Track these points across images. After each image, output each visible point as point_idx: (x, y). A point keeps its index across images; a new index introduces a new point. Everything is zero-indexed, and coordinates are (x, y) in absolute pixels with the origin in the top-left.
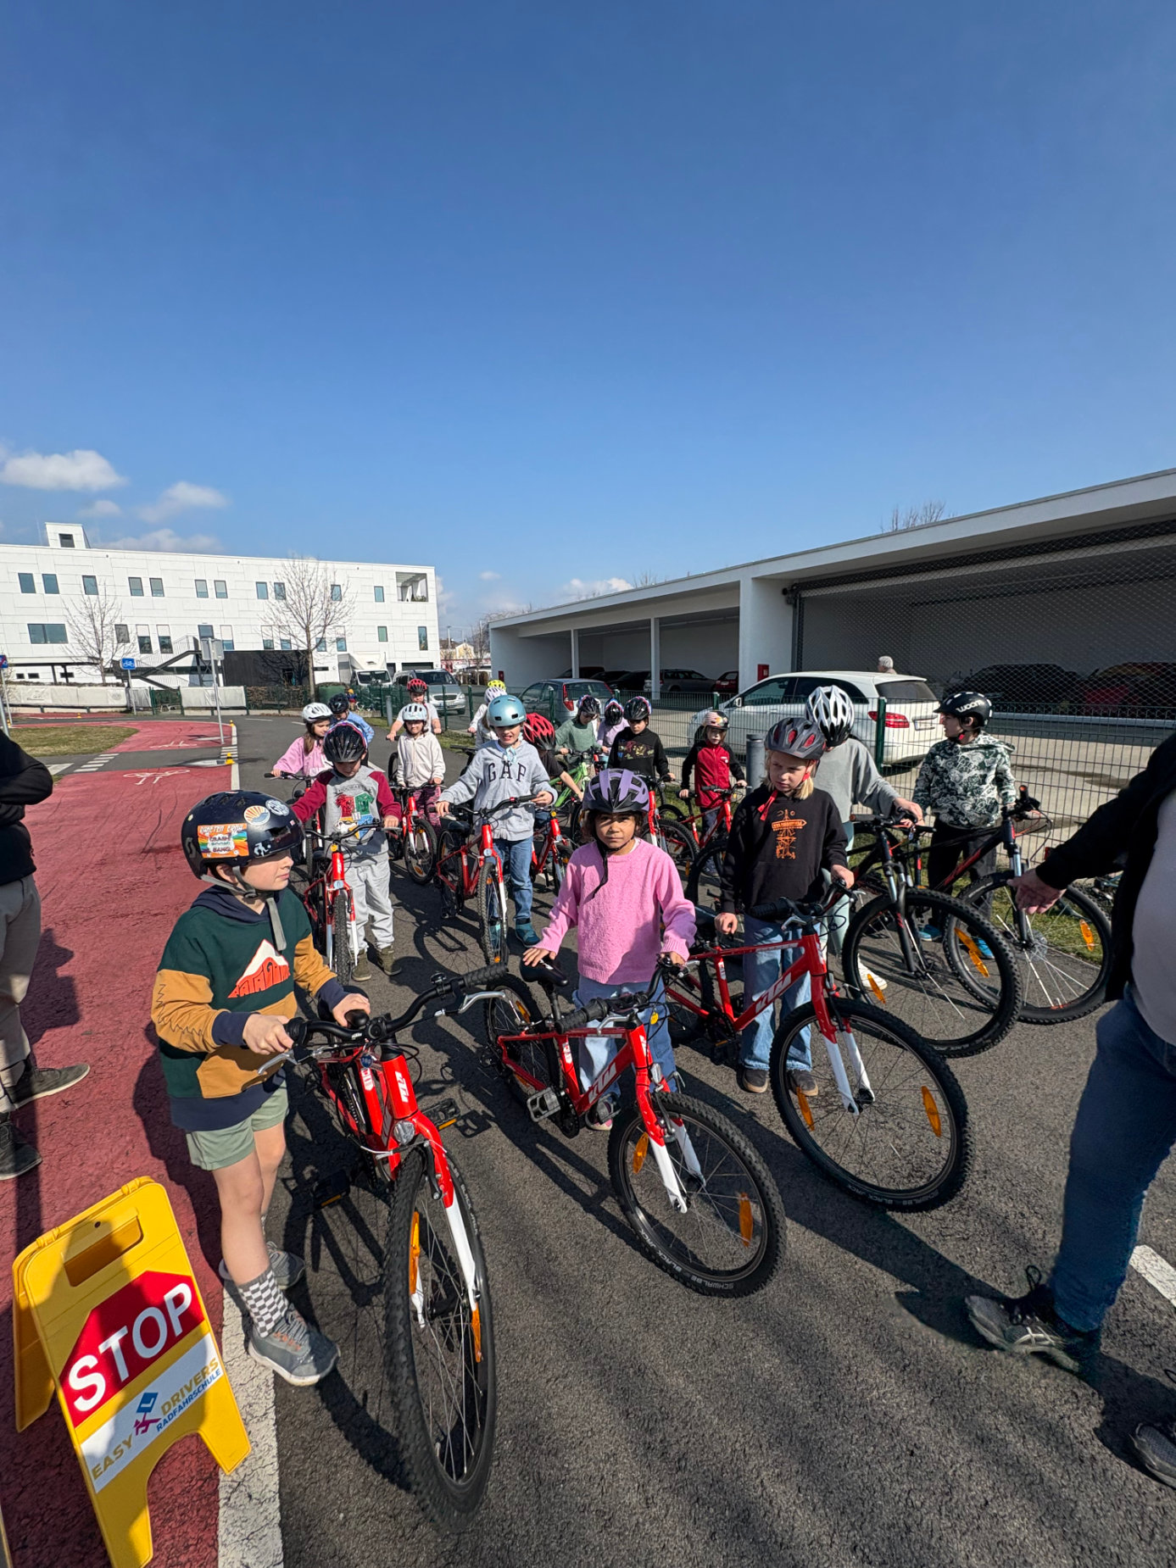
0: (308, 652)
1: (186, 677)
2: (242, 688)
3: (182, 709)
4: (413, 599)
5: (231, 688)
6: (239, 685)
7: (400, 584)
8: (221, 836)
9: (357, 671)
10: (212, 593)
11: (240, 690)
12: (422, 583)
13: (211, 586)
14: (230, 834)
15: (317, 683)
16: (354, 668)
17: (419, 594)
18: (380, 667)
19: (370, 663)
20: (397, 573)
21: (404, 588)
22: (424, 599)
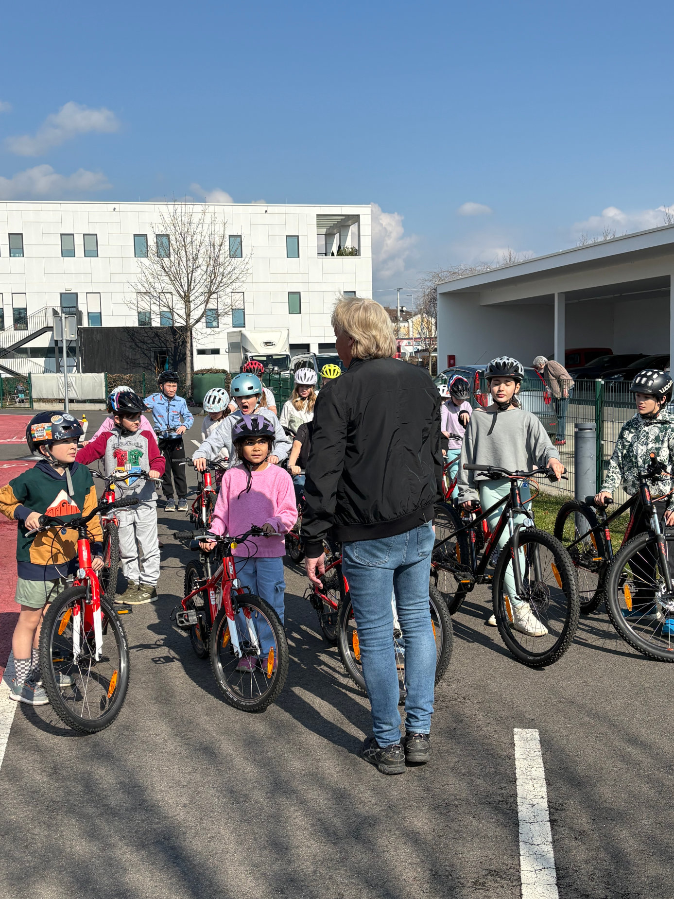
0: (186, 329)
1: (41, 361)
2: (103, 375)
3: (31, 401)
4: (341, 252)
5: (90, 375)
6: (98, 372)
7: (324, 231)
8: (40, 429)
9: (249, 355)
10: (79, 250)
11: (99, 378)
12: (353, 228)
13: (79, 241)
14: (44, 428)
15: (195, 369)
16: (246, 351)
17: (349, 244)
18: (280, 349)
19: (267, 343)
20: (318, 216)
21: (329, 236)
22: (355, 253)
